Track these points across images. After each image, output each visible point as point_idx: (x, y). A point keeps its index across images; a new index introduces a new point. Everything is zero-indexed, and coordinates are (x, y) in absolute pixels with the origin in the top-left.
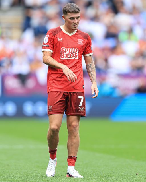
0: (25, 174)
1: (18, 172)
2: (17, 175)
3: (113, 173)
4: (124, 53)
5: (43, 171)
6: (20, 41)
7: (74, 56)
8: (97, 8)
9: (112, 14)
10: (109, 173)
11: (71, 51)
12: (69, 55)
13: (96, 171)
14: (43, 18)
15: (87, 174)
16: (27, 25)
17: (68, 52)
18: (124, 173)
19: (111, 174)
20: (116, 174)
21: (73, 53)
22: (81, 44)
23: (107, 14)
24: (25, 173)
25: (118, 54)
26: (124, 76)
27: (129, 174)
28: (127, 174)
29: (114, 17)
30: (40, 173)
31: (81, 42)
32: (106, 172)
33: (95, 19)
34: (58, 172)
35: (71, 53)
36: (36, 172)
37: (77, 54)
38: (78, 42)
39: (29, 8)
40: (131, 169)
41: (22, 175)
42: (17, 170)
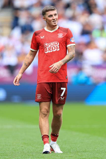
0: (13, 150)
1: (7, 148)
2: (6, 150)
3: (88, 148)
4: (96, 47)
5: (29, 147)
6: (10, 37)
7: (56, 48)
8: (74, 9)
9: (86, 15)
10: (84, 148)
11: (52, 45)
12: (51, 48)
13: (73, 148)
14: (28, 17)
15: (66, 149)
16: (15, 23)
17: (50, 46)
18: (97, 149)
19: (86, 149)
20: (90, 150)
21: (54, 46)
22: (61, 37)
23: (83, 14)
24: (13, 148)
25: (92, 48)
26: (97, 67)
27: (101, 150)
28: (99, 150)
29: (88, 17)
30: (26, 149)
31: (61, 36)
32: (82, 148)
33: (73, 18)
34: (41, 148)
35: (53, 46)
36: (23, 148)
37: (58, 46)
38: (58, 36)
39: (17, 9)
40: (103, 146)
41: (11, 150)
42: (7, 146)
